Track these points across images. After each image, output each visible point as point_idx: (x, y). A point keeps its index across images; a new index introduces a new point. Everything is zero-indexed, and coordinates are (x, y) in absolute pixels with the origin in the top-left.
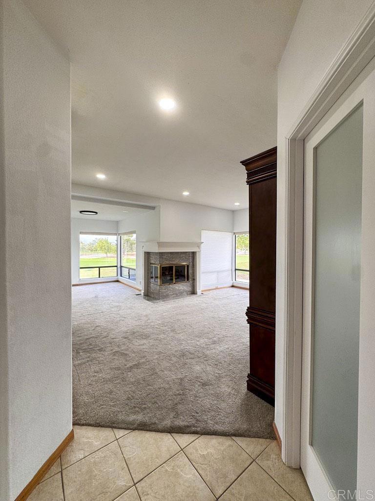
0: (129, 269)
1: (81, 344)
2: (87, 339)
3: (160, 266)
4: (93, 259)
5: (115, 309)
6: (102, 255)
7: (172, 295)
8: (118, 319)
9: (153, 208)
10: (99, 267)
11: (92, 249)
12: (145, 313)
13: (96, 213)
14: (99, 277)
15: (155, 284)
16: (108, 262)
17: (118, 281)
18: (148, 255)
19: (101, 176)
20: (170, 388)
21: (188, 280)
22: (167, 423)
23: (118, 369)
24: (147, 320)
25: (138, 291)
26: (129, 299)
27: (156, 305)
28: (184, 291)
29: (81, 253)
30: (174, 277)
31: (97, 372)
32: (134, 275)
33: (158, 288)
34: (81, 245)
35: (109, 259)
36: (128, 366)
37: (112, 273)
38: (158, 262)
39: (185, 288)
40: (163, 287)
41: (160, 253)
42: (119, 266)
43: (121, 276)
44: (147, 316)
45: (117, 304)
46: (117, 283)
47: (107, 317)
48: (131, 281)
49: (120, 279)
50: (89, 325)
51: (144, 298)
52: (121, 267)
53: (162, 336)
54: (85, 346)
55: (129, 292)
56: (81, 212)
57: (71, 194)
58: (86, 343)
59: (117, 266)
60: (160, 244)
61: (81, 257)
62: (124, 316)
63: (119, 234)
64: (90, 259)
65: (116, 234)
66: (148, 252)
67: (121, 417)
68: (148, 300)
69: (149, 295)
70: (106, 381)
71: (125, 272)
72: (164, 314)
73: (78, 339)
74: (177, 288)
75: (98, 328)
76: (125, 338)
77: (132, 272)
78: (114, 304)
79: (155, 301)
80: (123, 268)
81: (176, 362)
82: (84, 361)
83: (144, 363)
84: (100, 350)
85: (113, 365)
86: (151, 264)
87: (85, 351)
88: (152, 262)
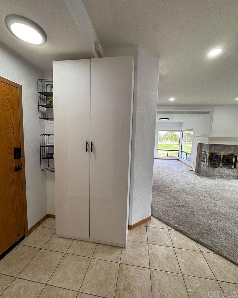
0: (187, 153)
1: (156, 187)
2: (158, 186)
3: (209, 154)
4: (165, 145)
5: (175, 175)
6: (171, 142)
7: (218, 176)
8: (176, 181)
9: (208, 113)
10: (168, 150)
11: (165, 139)
12: (193, 182)
13: (168, 119)
14: (168, 156)
15: (204, 166)
16: (173, 147)
17: (178, 160)
18: (200, 145)
19: (172, 99)
20: (201, 225)
21: (235, 167)
22: (195, 237)
23: (173, 204)
24: (194, 187)
25: (191, 168)
26: (184, 172)
27: (203, 179)
28: (230, 175)
29: (158, 141)
30: (221, 163)
31: (162, 201)
32: (190, 158)
33: (206, 168)
34: (159, 136)
35: (175, 146)
36: (178, 204)
37: (175, 155)
38: (208, 151)
39: (231, 173)
40: (211, 169)
41: (210, 145)
42: (180, 151)
43: (181, 157)
44: (194, 184)
45: (176, 173)
46: (178, 161)
47: (170, 178)
48: (187, 161)
49: (180, 158)
50: (160, 180)
51: (195, 174)
52: (181, 151)
53: (203, 198)
54: (157, 188)
55: (186, 168)
56: (160, 119)
57: (157, 111)
58: (158, 187)
59: (179, 151)
60: (210, 139)
61: (159, 143)
62: (179, 180)
63: (182, 131)
64: (163, 145)
65: (180, 131)
66: (201, 144)
67: (171, 222)
68: (197, 175)
69: (198, 172)
70: (165, 206)
71: (184, 155)
72: (208, 186)
73: (154, 184)
74: (223, 171)
75: (164, 182)
76: (179, 191)
77: (188, 156)
78: (174, 172)
79: (203, 177)
80: (182, 152)
81: (209, 215)
82: (157, 194)
83: (187, 207)
84: (165, 192)
85: (170, 201)
86: (202, 151)
87: (157, 190)
88: (204, 150)
